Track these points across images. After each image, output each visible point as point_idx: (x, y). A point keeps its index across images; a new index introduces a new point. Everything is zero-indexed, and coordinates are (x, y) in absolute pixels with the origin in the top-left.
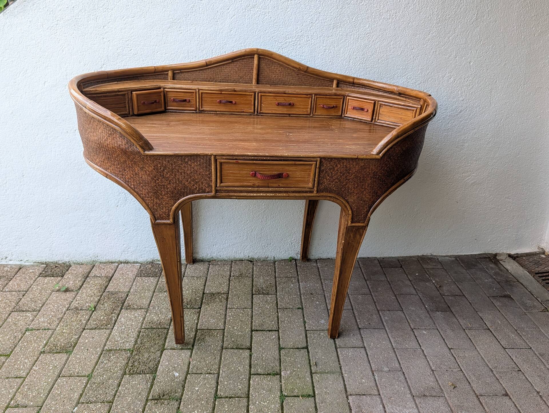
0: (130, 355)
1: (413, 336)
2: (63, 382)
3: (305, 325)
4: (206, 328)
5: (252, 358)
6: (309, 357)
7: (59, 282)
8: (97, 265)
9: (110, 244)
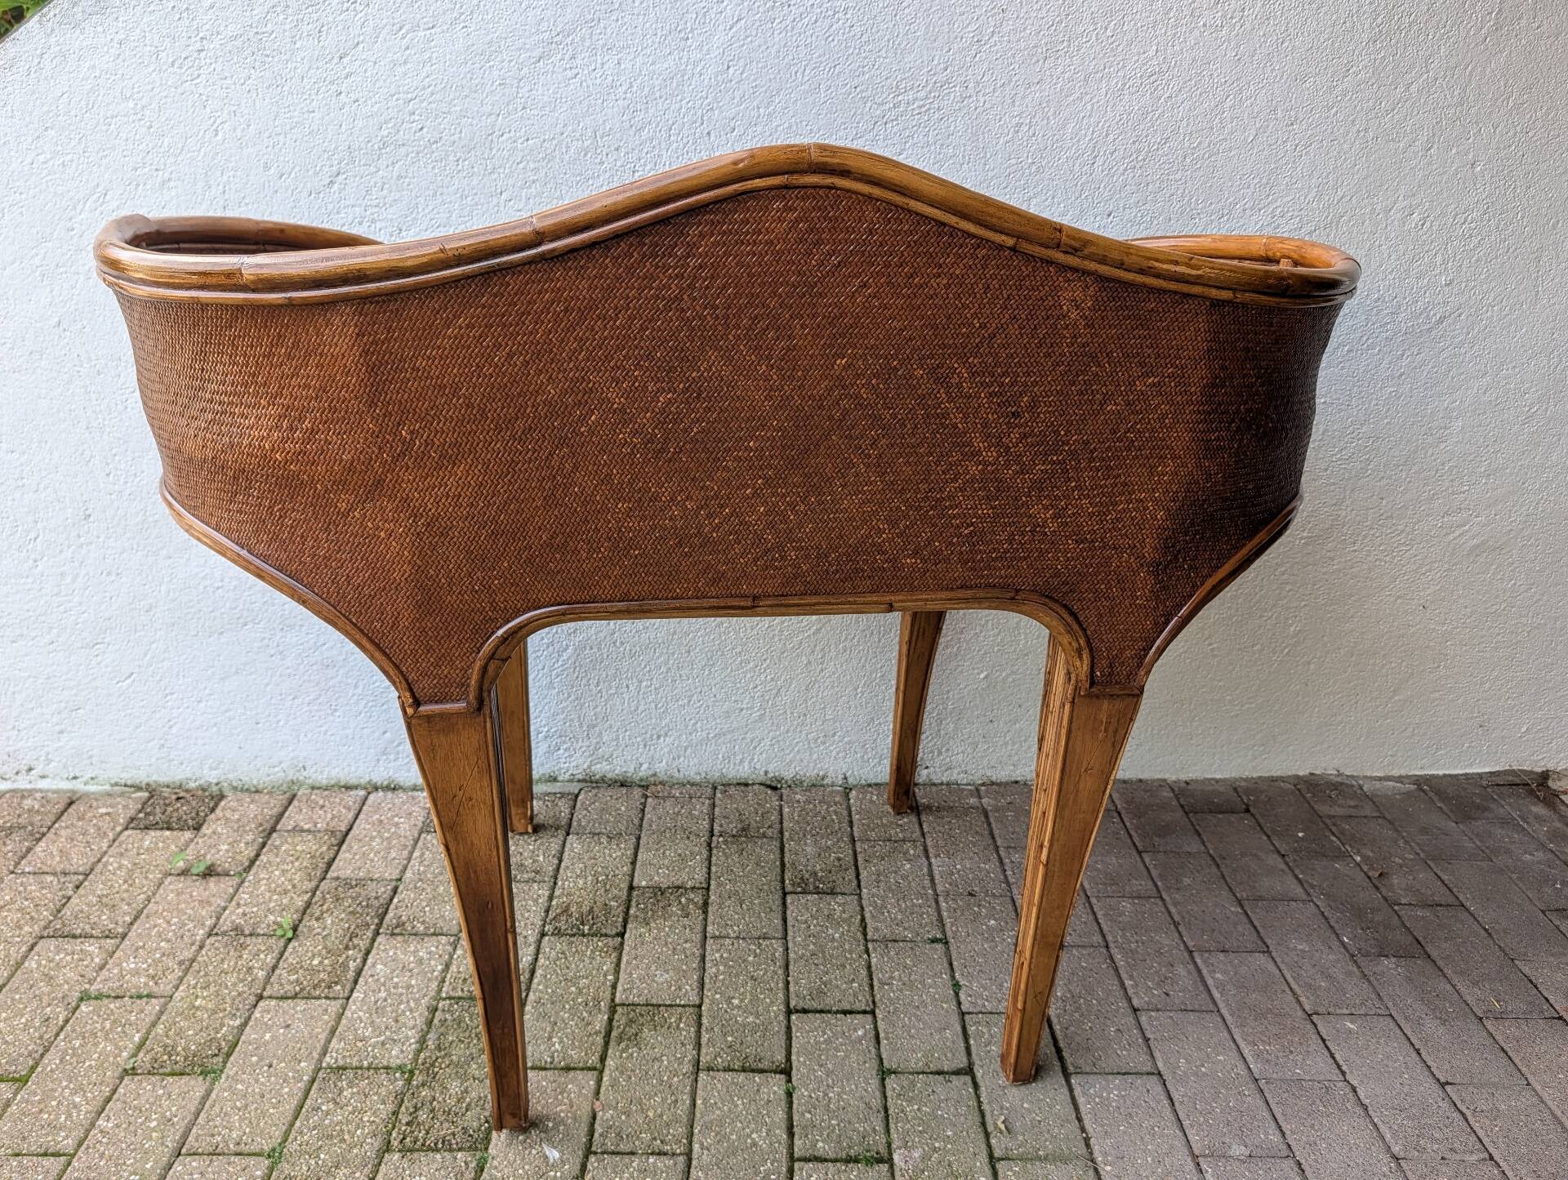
0: (404, 1086)
1: (1315, 1037)
2: (191, 1174)
3: (957, 994)
4: (642, 1000)
5: (795, 1101)
6: (980, 1103)
7: (187, 845)
8: (304, 794)
9: (344, 729)
